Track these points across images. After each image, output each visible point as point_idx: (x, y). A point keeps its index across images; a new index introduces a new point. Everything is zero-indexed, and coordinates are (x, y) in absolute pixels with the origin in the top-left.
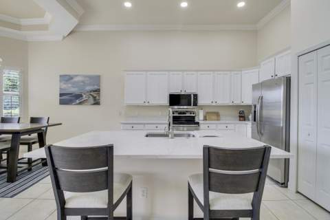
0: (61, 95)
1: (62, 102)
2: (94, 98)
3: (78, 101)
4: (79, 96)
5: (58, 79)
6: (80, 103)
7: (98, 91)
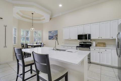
0: (49, 37)
1: (49, 39)
2: (56, 37)
3: (52, 39)
4: (53, 37)
5: (48, 32)
6: (53, 39)
7: (57, 35)
